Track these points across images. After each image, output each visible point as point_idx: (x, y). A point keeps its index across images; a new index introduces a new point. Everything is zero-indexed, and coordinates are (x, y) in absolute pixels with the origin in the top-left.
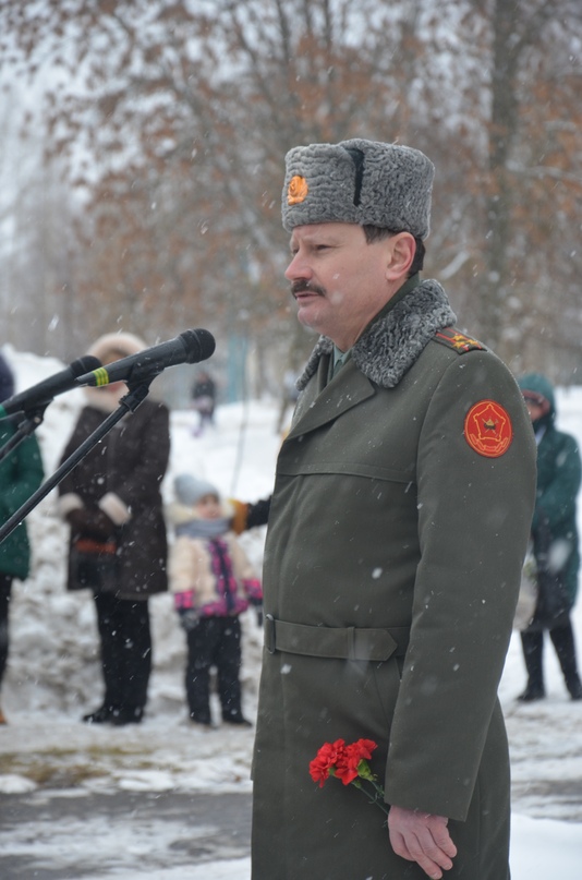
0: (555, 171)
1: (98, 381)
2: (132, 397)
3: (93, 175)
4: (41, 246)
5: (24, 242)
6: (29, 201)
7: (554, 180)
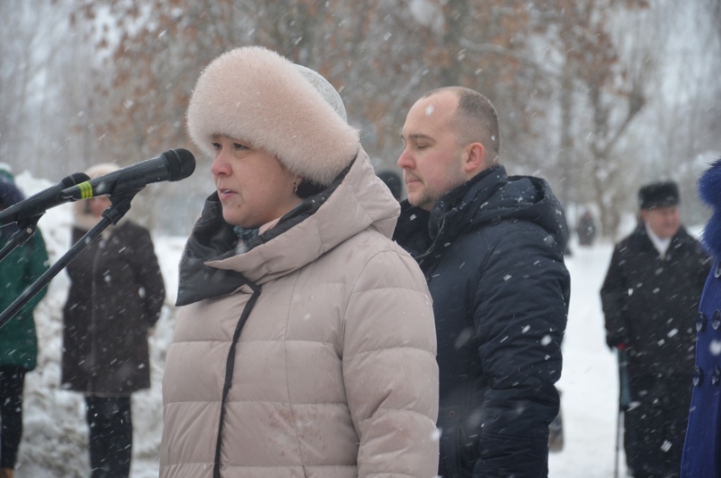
0: (499, 48)
1: (83, 194)
2: (115, 211)
3: (114, 37)
4: (68, 95)
5: (54, 92)
6: (59, 58)
7: (497, 55)
